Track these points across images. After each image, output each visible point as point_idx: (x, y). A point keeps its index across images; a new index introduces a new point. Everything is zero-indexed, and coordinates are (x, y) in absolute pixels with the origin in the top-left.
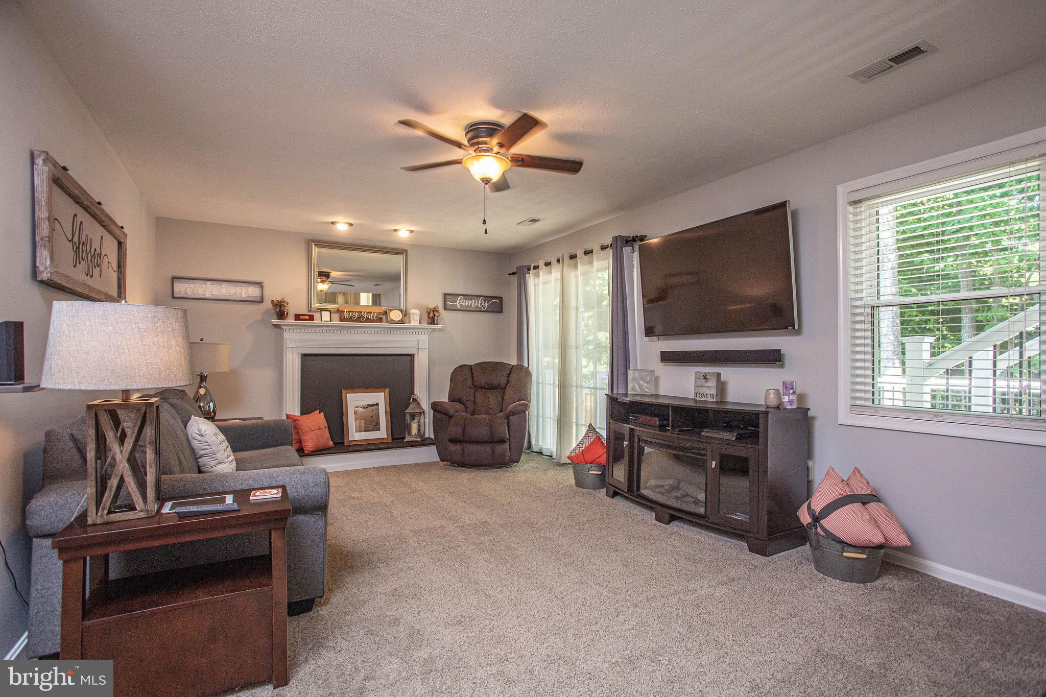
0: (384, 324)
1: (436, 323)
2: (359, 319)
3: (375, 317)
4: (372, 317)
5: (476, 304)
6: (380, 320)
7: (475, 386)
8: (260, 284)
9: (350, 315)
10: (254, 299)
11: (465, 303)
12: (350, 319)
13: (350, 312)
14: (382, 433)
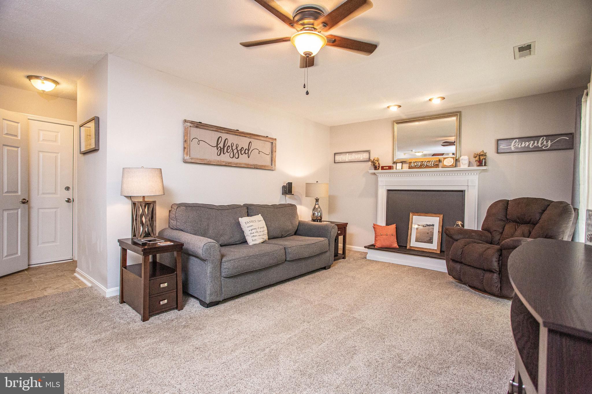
0: (440, 169)
1: (483, 164)
2: (421, 167)
3: (432, 164)
4: (430, 165)
5: (536, 144)
6: (437, 166)
7: (507, 219)
8: (368, 152)
9: (416, 165)
10: (366, 160)
11: (521, 145)
12: (415, 167)
13: (415, 162)
14: (434, 246)
